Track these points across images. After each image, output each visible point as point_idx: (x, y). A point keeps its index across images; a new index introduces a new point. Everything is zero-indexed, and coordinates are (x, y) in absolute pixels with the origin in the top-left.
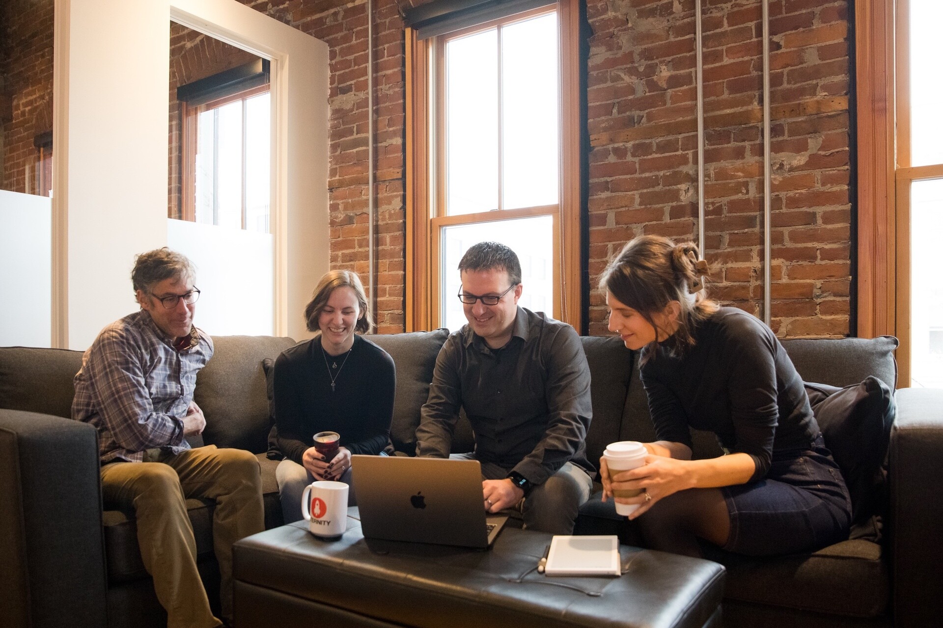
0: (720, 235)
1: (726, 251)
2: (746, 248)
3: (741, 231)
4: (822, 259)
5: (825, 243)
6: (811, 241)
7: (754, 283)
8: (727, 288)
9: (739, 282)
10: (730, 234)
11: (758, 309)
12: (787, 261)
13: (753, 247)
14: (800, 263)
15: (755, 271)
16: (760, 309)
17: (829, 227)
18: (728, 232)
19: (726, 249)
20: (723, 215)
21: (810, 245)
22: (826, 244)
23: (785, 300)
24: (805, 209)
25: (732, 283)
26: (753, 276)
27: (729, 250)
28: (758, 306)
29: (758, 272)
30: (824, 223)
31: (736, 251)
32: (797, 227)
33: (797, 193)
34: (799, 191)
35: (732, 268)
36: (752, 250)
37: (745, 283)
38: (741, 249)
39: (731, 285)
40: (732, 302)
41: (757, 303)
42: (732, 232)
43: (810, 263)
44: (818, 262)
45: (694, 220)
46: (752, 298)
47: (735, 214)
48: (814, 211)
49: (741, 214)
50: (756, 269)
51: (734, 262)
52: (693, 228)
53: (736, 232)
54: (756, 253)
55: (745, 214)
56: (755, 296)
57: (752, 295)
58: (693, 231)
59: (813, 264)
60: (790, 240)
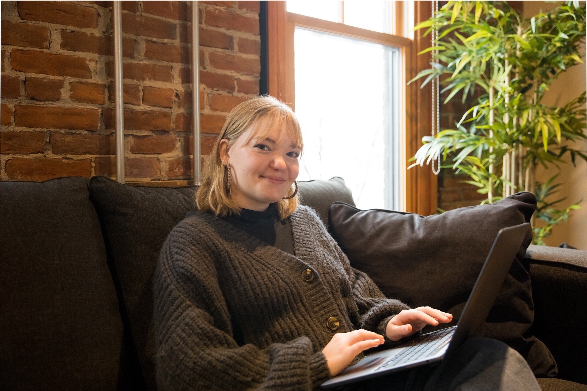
0: (135, 40)
1: (141, 62)
2: (165, 63)
3: (160, 40)
4: (239, 91)
5: (240, 74)
6: (230, 68)
7: (177, 111)
8: (145, 113)
9: (160, 107)
10: (147, 41)
11: (179, 144)
12: (208, 88)
13: (174, 64)
14: (220, 92)
15: (177, 95)
16: (182, 143)
17: (244, 56)
18: (144, 38)
19: (142, 60)
20: (138, 14)
21: (229, 73)
22: (242, 75)
23: (207, 135)
24: (223, 30)
25: (152, 108)
26: (175, 101)
27: (146, 62)
28: (179, 140)
29: (181, 97)
30: (240, 51)
31: (154, 66)
32: (217, 49)
33: (216, 9)
34: (218, 7)
35: (151, 87)
36: (172, 67)
37: (168, 110)
38: (160, 64)
39: (150, 109)
40: (151, 132)
41: (178, 136)
42: (150, 38)
43: (228, 94)
44: (236, 94)
45: (99, 10)
46: (173, 130)
47: (152, 16)
48: (232, 35)
49: (160, 18)
50: (179, 93)
51: (152, 80)
52: (98, 20)
53: (155, 39)
54: (177, 72)
55: (164, 19)
56: (177, 127)
57: (172, 126)
58: (97, 26)
59: (231, 95)
60: (211, 63)
